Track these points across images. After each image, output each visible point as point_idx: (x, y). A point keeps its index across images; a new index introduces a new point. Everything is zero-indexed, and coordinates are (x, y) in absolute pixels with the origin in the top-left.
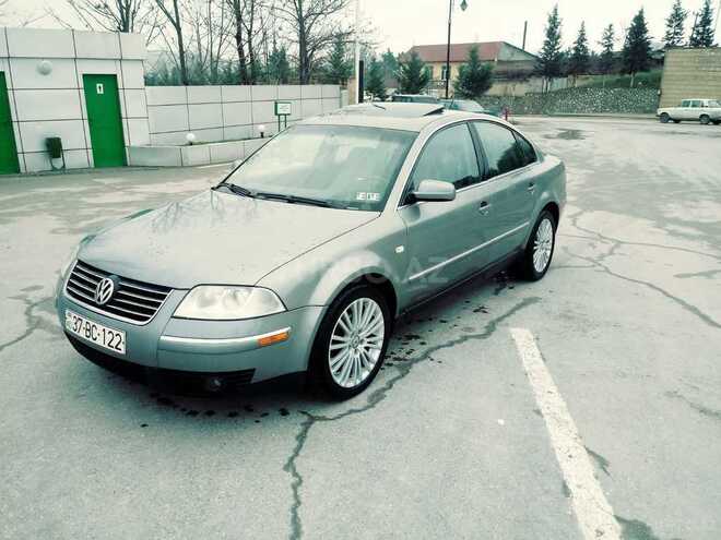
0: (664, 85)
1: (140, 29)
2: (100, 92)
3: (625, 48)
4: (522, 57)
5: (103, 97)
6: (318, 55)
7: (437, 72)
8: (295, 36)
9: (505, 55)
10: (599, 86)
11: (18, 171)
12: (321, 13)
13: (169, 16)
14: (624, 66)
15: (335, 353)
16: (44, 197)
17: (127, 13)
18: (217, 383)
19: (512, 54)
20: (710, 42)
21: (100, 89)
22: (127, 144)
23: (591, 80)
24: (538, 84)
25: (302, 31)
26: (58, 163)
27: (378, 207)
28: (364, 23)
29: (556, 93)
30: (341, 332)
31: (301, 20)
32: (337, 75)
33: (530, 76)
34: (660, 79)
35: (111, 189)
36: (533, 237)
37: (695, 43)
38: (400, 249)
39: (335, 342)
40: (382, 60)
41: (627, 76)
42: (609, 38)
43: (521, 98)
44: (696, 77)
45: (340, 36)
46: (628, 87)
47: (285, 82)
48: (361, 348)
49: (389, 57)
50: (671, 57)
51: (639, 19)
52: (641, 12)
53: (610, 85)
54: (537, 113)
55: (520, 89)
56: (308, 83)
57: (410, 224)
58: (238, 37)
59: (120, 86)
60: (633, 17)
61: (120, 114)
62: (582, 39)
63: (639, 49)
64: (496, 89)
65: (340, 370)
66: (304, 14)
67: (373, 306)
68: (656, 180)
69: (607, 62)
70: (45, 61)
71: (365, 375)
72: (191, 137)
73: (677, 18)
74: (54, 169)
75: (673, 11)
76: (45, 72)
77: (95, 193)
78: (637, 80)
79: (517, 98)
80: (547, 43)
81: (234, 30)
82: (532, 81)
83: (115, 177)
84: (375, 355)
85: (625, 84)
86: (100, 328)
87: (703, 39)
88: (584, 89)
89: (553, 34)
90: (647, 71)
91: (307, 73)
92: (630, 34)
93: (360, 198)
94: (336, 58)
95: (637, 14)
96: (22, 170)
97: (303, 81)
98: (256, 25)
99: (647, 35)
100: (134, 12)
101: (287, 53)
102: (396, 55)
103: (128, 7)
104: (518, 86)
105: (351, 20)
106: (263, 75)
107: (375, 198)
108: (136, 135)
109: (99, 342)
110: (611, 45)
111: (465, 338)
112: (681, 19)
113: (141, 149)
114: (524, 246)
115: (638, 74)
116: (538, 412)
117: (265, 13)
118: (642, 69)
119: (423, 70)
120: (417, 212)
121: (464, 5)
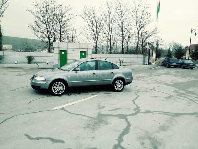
2: (83, 55)
36: (114, 83)
39: (54, 87)
48: (60, 89)
59: (87, 54)
65: (55, 91)
70: (74, 49)
71: (60, 94)
84: (63, 91)
121: (196, 34)
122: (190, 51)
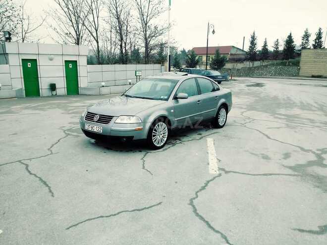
0: (301, 65)
1: (84, 43)
2: (71, 67)
3: (284, 49)
4: (241, 53)
5: (71, 69)
6: (153, 52)
7: (204, 58)
8: (143, 45)
9: (233, 51)
10: (273, 65)
11: (39, 95)
12: (154, 36)
13: (94, 38)
14: (283, 57)
15: (154, 136)
16: (54, 104)
17: (79, 37)
18: (125, 139)
19: (237, 51)
20: (321, 46)
21: (71, 66)
22: (79, 86)
23: (270, 62)
24: (248, 64)
25: (146, 43)
26: (54, 93)
27: (167, 100)
28: (171, 40)
29: (255, 68)
30: (155, 130)
31: (146, 39)
32: (160, 60)
33: (244, 60)
34: (299, 63)
35: (76, 102)
36: (218, 114)
37: (315, 47)
38: (172, 111)
39: (154, 133)
40: (181, 53)
41: (285, 61)
42: (277, 45)
43: (239, 70)
44: (315, 61)
45: (162, 44)
46: (286, 66)
47: (139, 63)
48: (161, 136)
49: (184, 52)
50: (304, 53)
51: (290, 37)
52: (291, 34)
53: (278, 64)
54: (246, 76)
55: (240, 66)
56: (148, 64)
57: (176, 105)
58: (121, 46)
59: (78, 65)
60: (287, 36)
61: (77, 75)
62: (265, 45)
63: (290, 49)
64: (228, 66)
65: (155, 141)
66: (147, 36)
67: (164, 125)
68: (282, 102)
69: (276, 55)
70: (52, 56)
71: (162, 144)
72: (103, 84)
73: (306, 36)
74: (52, 95)
75: (304, 34)
76: (51, 60)
77: (71, 103)
78: (289, 62)
79: (238, 70)
80: (250, 47)
81: (120, 43)
82: (245, 62)
83: (76, 98)
84: (165, 139)
85: (284, 64)
86: (95, 127)
87: (318, 45)
88: (266, 66)
89: (253, 43)
90: (294, 59)
91: (148, 59)
92: (286, 43)
93: (162, 97)
94: (160, 53)
95: (289, 35)
96: (41, 95)
97: (146, 63)
98: (128, 41)
99: (294, 43)
100: (82, 37)
101: (140, 51)
102: (187, 51)
103: (79, 34)
104: (239, 64)
105: (167, 38)
106: (130, 60)
107: (166, 97)
108: (83, 83)
109: (95, 130)
110: (278, 48)
111: (193, 140)
112: (308, 37)
113: (84, 88)
114: (215, 116)
115: (290, 60)
116: (208, 153)
117: (132, 36)
118: (291, 58)
119: (197, 58)
120: (178, 102)
121: (214, 32)
122: (207, 57)
